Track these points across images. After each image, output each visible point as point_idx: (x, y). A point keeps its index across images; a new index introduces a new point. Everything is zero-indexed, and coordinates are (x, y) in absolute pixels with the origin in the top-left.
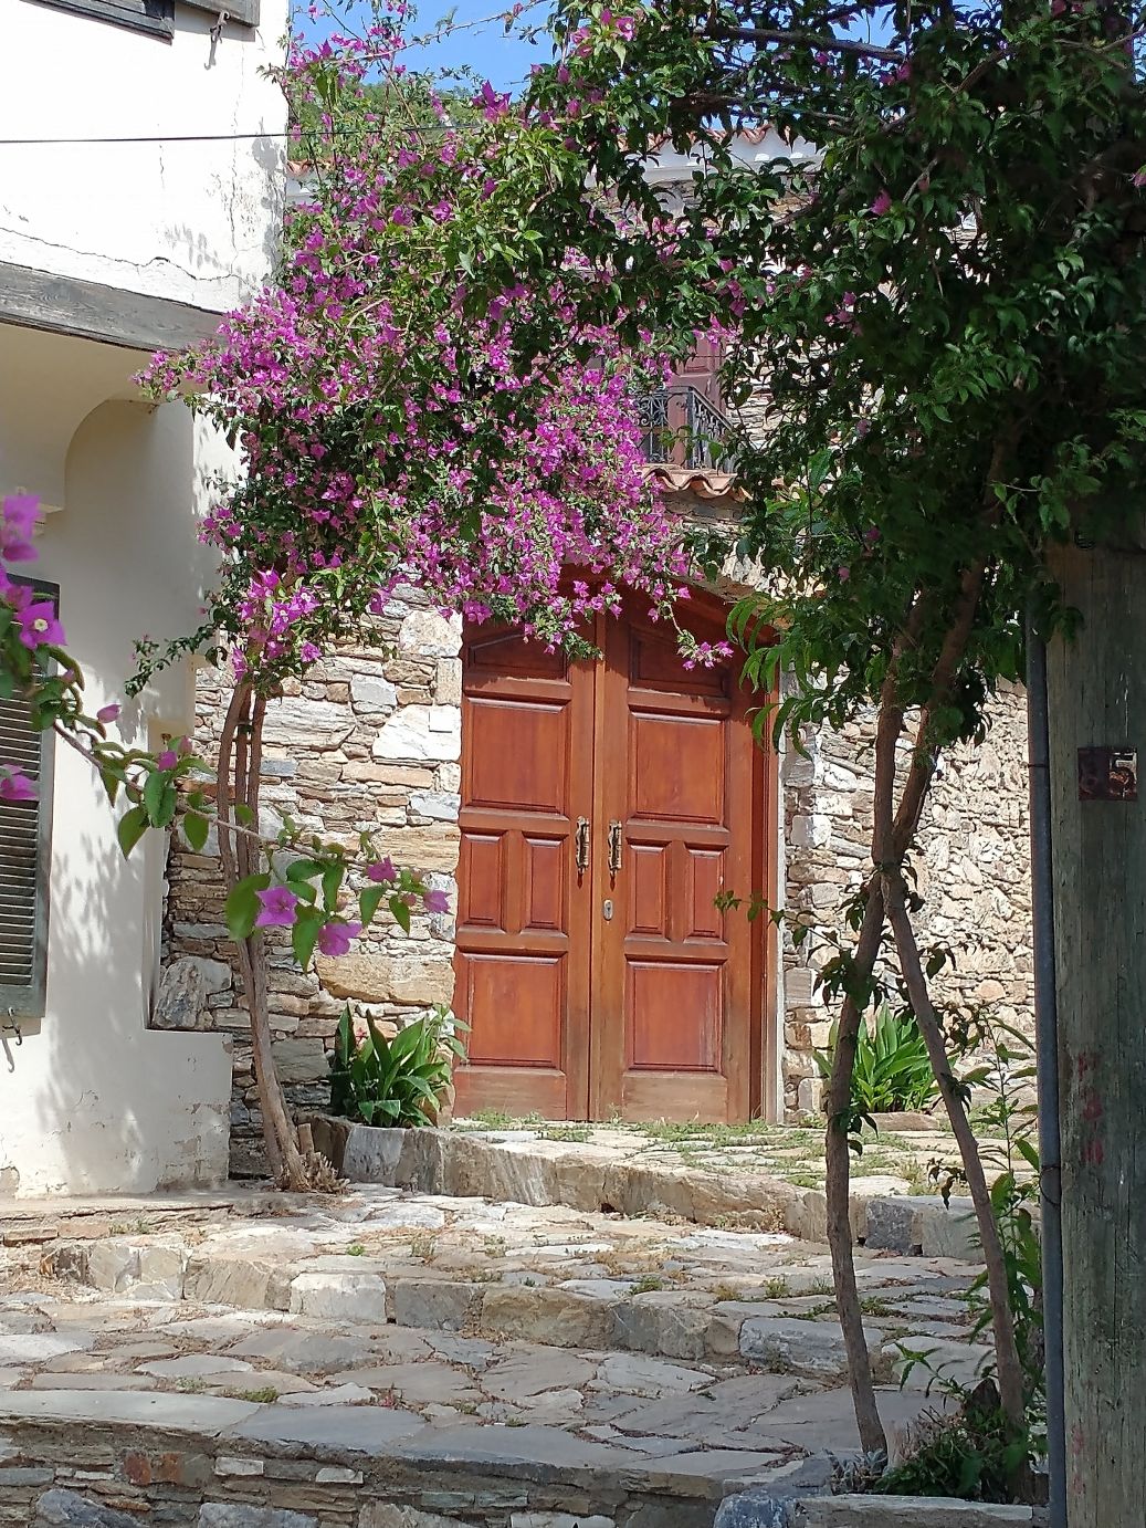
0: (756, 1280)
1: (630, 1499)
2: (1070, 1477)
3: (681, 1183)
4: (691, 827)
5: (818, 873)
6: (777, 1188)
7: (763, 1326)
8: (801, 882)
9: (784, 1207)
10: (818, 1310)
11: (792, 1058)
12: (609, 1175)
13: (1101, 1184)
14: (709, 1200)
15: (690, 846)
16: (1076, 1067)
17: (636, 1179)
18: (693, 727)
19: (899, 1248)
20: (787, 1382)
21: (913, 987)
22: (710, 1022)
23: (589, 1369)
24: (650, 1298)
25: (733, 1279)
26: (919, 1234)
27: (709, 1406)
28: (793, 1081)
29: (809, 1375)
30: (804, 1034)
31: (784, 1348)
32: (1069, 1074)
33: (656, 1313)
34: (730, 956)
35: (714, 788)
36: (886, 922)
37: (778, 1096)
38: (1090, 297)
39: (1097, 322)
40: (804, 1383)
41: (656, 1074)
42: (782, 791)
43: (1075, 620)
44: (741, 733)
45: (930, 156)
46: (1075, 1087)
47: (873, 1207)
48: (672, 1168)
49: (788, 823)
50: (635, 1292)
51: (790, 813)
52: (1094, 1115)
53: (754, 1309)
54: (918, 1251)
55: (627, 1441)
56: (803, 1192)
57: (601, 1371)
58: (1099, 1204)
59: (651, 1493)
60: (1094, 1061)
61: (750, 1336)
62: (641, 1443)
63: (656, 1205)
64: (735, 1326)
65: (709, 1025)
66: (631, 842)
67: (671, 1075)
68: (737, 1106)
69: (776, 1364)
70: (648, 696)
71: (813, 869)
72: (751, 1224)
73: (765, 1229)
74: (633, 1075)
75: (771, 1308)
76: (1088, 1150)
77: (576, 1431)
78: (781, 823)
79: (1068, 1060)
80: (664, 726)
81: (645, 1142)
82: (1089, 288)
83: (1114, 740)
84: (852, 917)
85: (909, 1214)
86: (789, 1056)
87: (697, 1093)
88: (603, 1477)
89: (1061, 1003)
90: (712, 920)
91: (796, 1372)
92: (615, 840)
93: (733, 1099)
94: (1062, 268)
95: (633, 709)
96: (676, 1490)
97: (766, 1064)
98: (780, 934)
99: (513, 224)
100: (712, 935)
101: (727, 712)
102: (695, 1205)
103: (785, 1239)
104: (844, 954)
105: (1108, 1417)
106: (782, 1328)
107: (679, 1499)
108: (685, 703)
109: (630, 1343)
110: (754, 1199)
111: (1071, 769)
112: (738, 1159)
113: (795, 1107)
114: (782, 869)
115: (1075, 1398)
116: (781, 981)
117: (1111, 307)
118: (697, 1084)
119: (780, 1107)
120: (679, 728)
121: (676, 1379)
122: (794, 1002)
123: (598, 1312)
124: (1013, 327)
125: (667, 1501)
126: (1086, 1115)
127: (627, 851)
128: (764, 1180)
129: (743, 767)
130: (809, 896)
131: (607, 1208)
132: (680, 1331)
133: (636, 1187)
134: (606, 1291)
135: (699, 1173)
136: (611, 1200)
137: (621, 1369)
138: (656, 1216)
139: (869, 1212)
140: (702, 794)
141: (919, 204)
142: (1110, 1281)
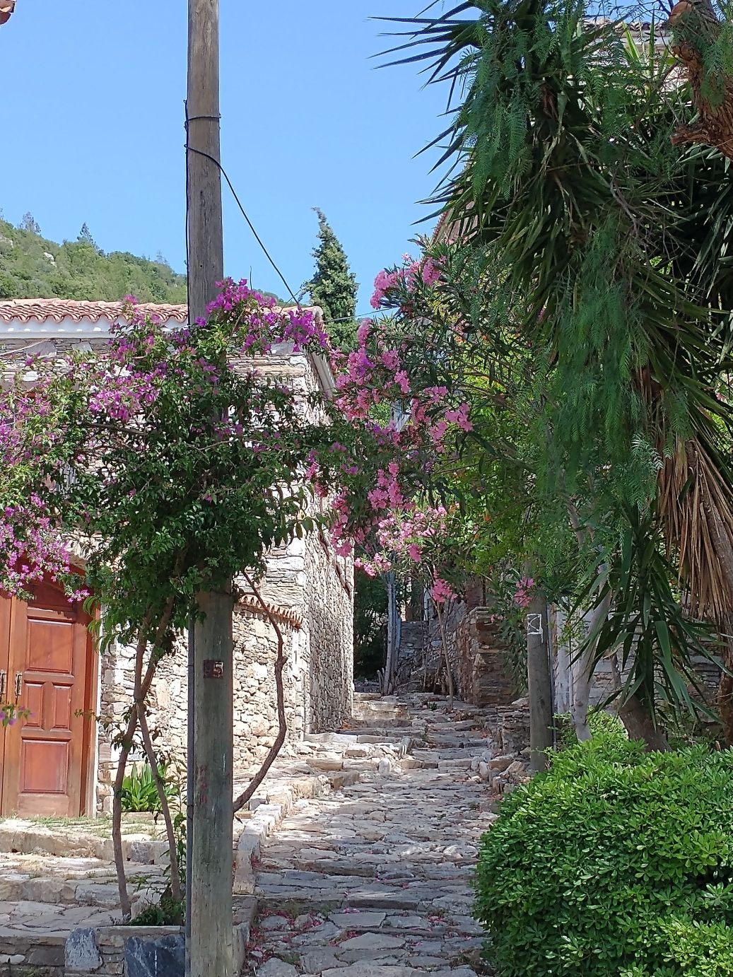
0: (83, 873)
1: (31, 947)
2: (192, 912)
3: (50, 838)
4: (56, 675)
5: (116, 697)
6: (93, 838)
7: (85, 888)
8: (108, 702)
9: (96, 846)
10: (108, 882)
11: (101, 786)
12: (16, 836)
13: (206, 810)
14: (61, 845)
15: (55, 684)
16: (199, 770)
17: (28, 837)
18: (58, 626)
19: (145, 862)
20: (95, 909)
21: (147, 745)
22: (62, 770)
23: (12, 908)
24: (37, 880)
25: (72, 873)
26: (153, 855)
27: (61, 917)
28: (101, 798)
29: (104, 906)
30: (107, 775)
31: (94, 896)
32: (197, 773)
33: (40, 885)
34: (73, 738)
35: (68, 657)
36: (138, 720)
37: (94, 805)
38: (203, 519)
39: (204, 527)
40: (101, 909)
41: (35, 795)
42: (100, 658)
43: (203, 616)
44: (81, 628)
45: (150, 477)
46: (199, 777)
47: (134, 844)
48: (45, 832)
49: (103, 673)
50: (31, 878)
51: (104, 669)
52: (204, 787)
53: (81, 882)
54: (153, 863)
55: (29, 929)
56: (104, 840)
57: (17, 908)
58: (205, 817)
59: (40, 945)
60: (205, 768)
61: (80, 892)
62: (36, 929)
63: (38, 848)
64: (74, 888)
65: (61, 771)
66: (26, 682)
67: (42, 795)
68: (74, 810)
69: (91, 902)
70: (37, 611)
71: (114, 696)
72: (80, 855)
73: (87, 857)
74: (24, 795)
75: (90, 881)
76: (202, 798)
77: (8, 926)
78: (100, 673)
79: (197, 768)
80: (45, 626)
81: (32, 824)
82: (203, 516)
83: (216, 658)
84: (126, 718)
85: (149, 847)
86: (99, 785)
87: (53, 803)
88: (21, 939)
89: (196, 749)
90: (64, 720)
91: (99, 905)
92: (18, 681)
93: (72, 807)
94: (194, 508)
95: (29, 618)
96: (49, 943)
97: (88, 790)
98: (97, 727)
99: (17, 494)
100: (64, 727)
101: (75, 619)
102: (54, 847)
103: (95, 860)
104: (122, 732)
105: (205, 891)
106: (93, 888)
107: (51, 946)
108: (55, 615)
109: (29, 897)
110: (82, 844)
111: (202, 668)
112: (75, 829)
113: (102, 810)
114: (99, 695)
115: (195, 885)
116: (97, 750)
117: (210, 521)
118: (55, 800)
119: (95, 810)
120: (51, 627)
121: (50, 910)
122: (103, 760)
123: (14, 885)
124: (177, 528)
125: (46, 947)
126: (202, 786)
127: (24, 686)
128: (87, 835)
129: (82, 644)
130: (112, 708)
131: (14, 851)
132: (50, 891)
133: (28, 842)
134: (17, 878)
135: (58, 834)
136: (16, 848)
137: (24, 907)
138: (37, 853)
139: (133, 847)
140: (61, 658)
141: (145, 494)
142: (208, 843)
